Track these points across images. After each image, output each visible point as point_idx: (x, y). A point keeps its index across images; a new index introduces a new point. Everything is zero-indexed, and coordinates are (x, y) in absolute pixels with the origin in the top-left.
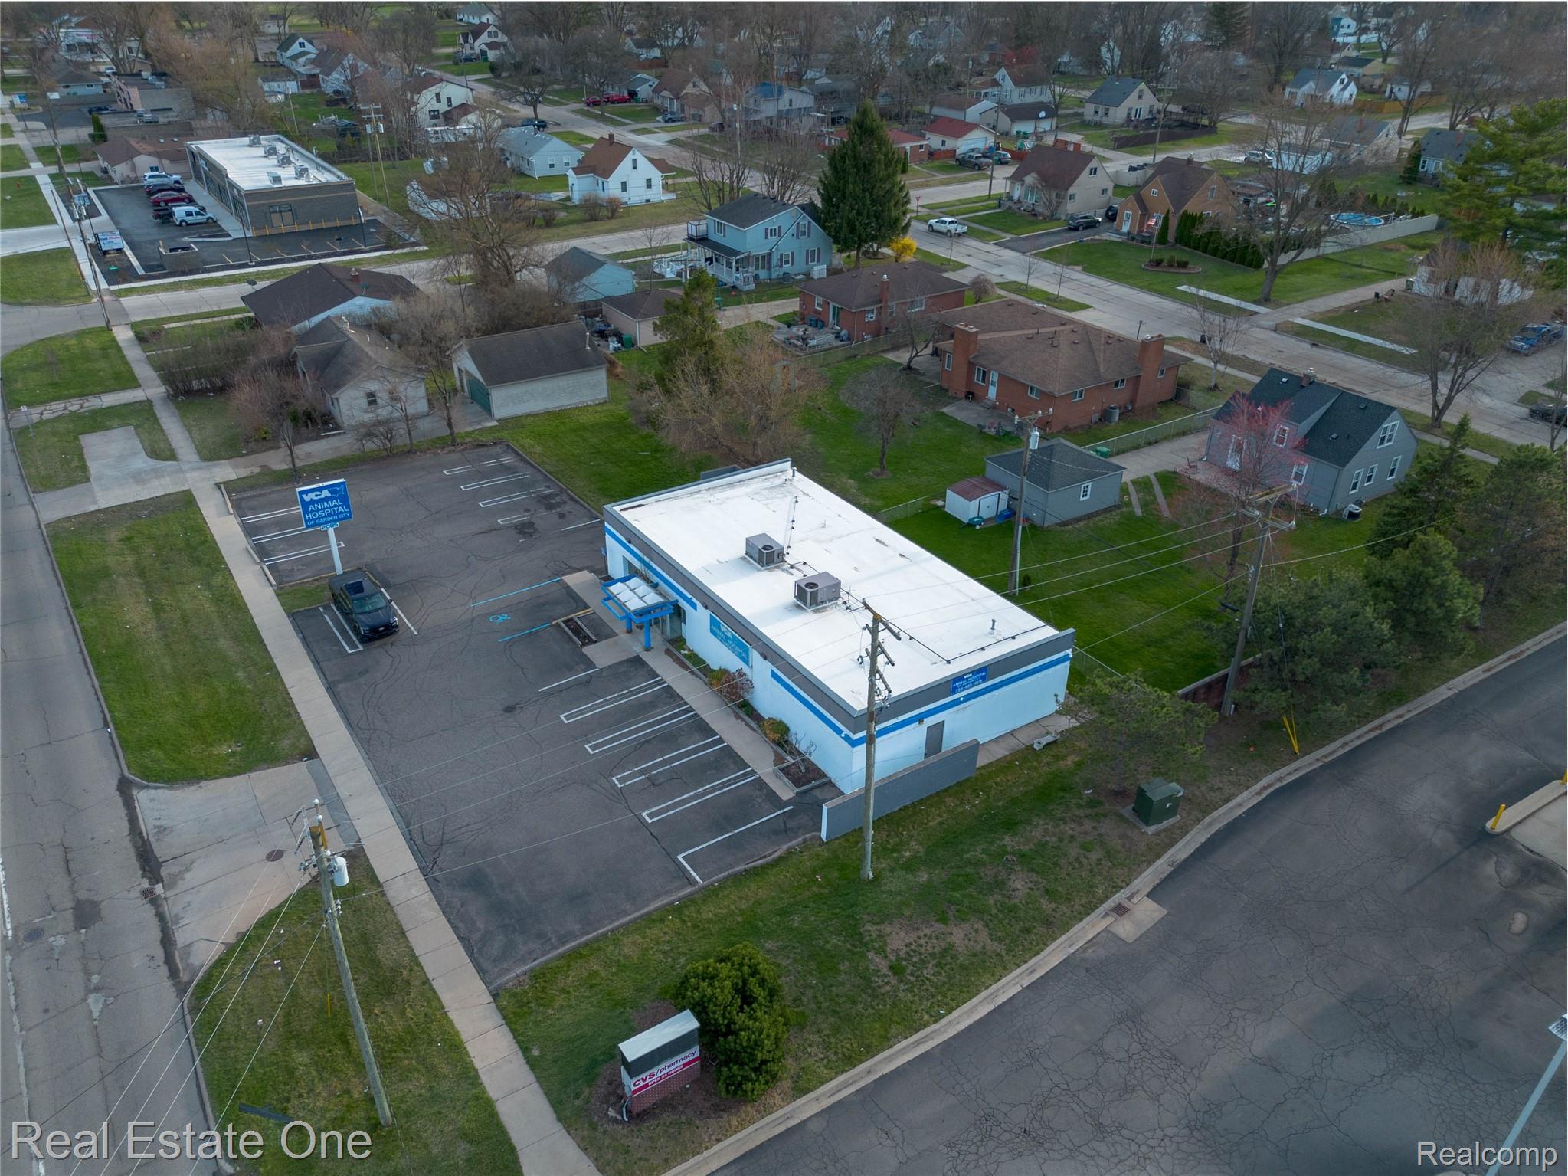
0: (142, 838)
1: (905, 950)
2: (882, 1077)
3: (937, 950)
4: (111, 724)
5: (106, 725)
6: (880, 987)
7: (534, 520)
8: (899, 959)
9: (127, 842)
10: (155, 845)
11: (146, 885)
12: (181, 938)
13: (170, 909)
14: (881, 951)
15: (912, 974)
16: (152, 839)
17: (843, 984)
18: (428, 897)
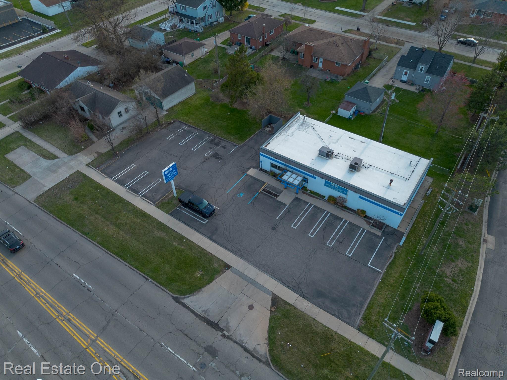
0: (202, 317)
1: (452, 274)
2: (473, 313)
3: (458, 271)
4: (148, 278)
5: (147, 279)
6: (455, 288)
7: (216, 152)
8: (453, 277)
9: (198, 320)
10: (209, 318)
11: (221, 333)
12: (250, 346)
13: (238, 339)
14: (446, 277)
15: (458, 281)
16: (206, 316)
17: (446, 291)
18: (310, 304)
